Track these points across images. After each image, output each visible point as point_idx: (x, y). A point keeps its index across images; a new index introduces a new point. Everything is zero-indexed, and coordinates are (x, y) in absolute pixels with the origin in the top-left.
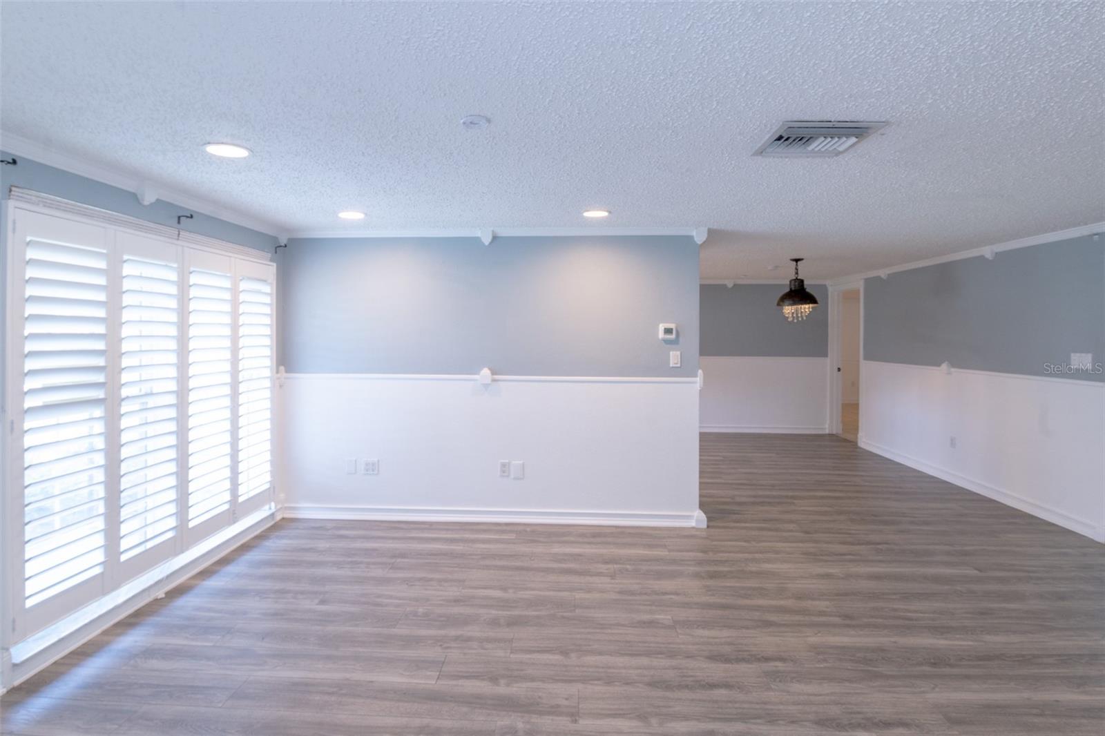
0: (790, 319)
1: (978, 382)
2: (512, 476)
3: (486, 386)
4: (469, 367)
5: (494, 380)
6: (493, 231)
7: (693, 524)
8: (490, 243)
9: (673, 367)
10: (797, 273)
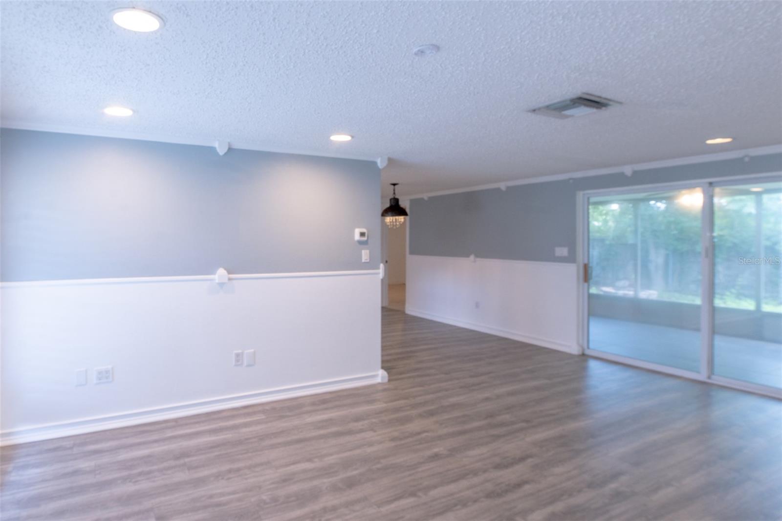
0: (390, 227)
1: (496, 267)
2: (245, 363)
3: (221, 285)
4: (207, 268)
5: (230, 279)
6: (229, 143)
7: (379, 380)
8: (226, 154)
9: (365, 263)
10: (394, 193)
